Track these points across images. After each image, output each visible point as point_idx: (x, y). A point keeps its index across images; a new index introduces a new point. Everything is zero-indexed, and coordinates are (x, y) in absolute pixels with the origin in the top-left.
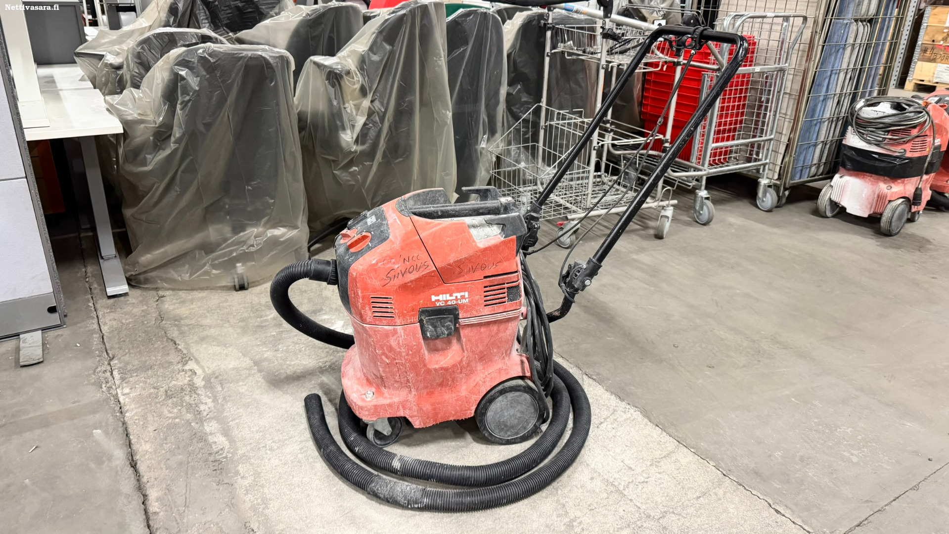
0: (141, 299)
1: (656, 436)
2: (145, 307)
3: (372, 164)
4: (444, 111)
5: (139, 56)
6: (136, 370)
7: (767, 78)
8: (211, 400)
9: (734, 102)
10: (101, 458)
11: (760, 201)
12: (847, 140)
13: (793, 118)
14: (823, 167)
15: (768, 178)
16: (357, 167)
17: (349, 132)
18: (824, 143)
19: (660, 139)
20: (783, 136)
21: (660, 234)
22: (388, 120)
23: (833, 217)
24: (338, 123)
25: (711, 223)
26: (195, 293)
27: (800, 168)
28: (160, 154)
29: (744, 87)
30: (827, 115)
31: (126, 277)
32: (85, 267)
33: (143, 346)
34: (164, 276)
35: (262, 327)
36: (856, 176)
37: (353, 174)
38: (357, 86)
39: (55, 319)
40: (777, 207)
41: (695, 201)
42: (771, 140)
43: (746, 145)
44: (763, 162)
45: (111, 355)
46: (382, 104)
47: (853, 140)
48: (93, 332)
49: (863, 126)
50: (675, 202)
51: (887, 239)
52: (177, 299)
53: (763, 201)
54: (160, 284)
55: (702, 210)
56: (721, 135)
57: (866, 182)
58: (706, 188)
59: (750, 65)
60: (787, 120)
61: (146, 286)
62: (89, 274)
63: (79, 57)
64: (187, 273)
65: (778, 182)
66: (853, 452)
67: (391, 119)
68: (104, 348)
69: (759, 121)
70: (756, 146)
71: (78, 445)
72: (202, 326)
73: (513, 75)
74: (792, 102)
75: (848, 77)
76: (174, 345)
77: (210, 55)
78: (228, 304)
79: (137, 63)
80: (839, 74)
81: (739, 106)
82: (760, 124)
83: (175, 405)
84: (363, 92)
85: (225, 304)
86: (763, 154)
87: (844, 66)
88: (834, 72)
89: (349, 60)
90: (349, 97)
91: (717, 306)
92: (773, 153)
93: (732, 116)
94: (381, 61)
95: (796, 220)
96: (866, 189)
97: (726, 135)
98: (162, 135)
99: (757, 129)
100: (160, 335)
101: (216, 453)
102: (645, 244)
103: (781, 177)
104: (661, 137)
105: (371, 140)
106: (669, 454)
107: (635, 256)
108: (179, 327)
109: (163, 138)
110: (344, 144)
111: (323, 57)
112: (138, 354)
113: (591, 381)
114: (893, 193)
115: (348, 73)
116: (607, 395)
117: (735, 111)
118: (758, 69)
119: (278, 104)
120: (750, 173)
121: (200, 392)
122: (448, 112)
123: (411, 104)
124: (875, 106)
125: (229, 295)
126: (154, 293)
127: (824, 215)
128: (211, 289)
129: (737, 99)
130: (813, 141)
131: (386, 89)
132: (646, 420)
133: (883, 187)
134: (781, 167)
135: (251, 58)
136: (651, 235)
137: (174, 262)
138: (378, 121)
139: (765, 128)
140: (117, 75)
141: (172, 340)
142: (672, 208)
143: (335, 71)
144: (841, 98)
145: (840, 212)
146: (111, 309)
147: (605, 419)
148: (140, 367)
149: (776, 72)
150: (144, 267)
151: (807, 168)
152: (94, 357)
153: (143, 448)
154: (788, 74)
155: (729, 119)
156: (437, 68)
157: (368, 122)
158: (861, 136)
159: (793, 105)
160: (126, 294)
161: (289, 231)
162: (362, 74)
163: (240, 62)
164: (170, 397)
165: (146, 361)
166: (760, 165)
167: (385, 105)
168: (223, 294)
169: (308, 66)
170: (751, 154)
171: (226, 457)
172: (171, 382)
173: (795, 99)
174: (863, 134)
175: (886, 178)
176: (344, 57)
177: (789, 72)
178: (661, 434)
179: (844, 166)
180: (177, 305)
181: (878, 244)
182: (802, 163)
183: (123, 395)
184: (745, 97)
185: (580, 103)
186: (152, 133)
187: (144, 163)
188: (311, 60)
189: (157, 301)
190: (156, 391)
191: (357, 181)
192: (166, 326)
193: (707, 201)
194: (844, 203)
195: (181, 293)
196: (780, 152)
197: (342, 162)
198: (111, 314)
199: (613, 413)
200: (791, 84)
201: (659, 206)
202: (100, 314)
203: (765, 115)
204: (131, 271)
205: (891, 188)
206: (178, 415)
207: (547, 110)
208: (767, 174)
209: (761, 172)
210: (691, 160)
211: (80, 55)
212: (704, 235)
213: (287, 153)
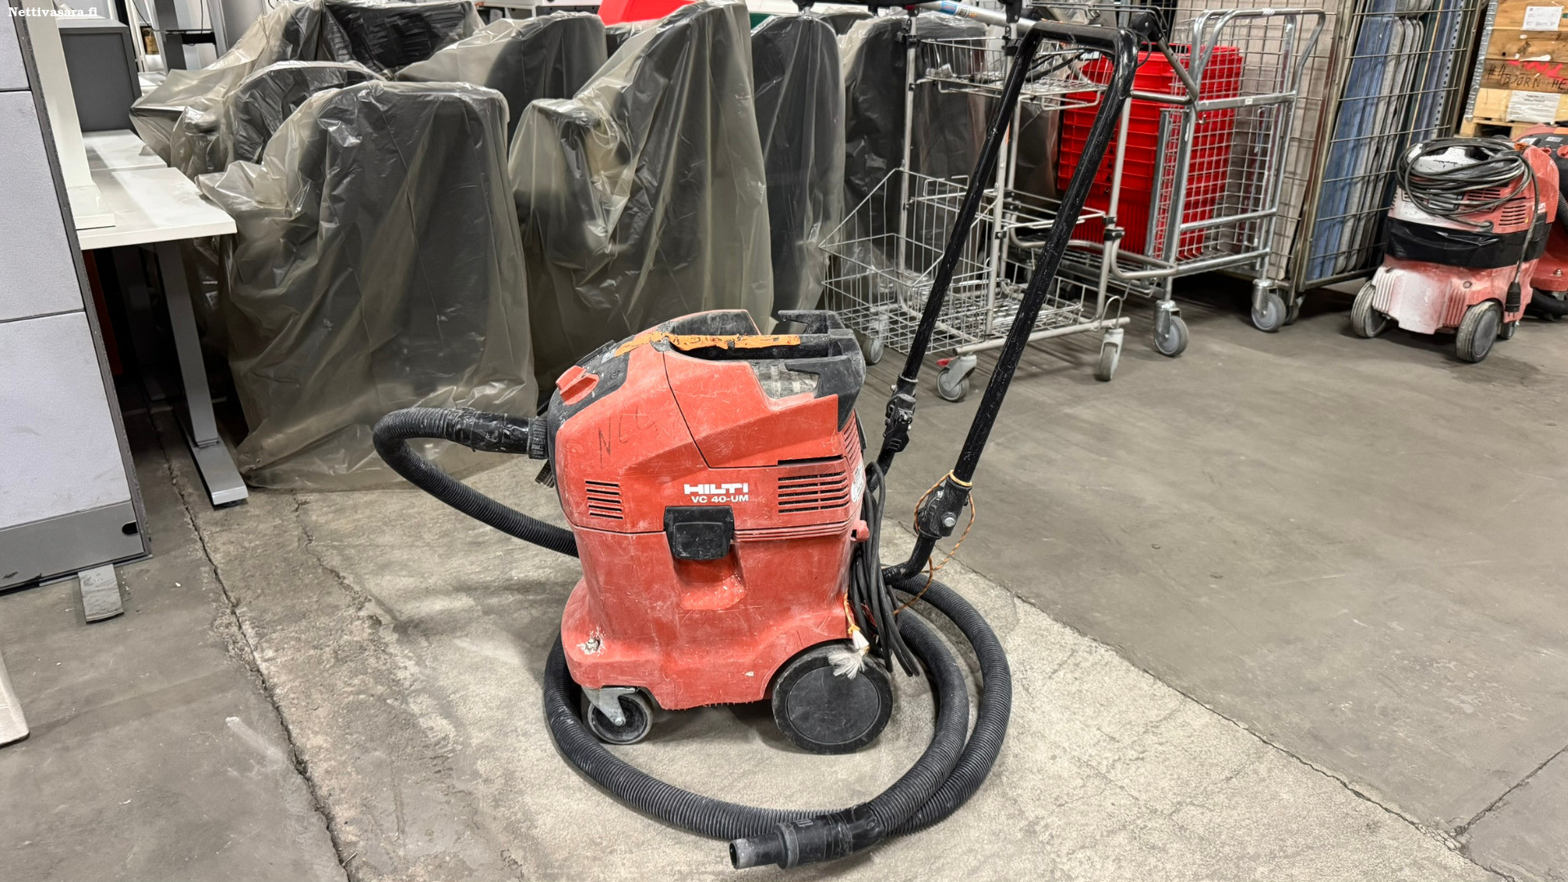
0: (270, 507)
1: (1146, 688)
2: (278, 521)
3: (639, 274)
4: (753, 183)
5: (245, 108)
6: (280, 621)
7: (1262, 114)
8: (413, 662)
9: (1211, 155)
10: (245, 758)
11: (1258, 316)
12: (1396, 210)
13: (1307, 178)
14: (1355, 257)
15: (1268, 278)
16: (614, 279)
17: (600, 222)
18: (1357, 218)
19: (1100, 218)
20: (1291, 209)
21: (1105, 373)
22: (664, 199)
23: (1377, 336)
24: (584, 207)
25: (1182, 354)
26: (357, 495)
27: (1320, 260)
28: (298, 268)
29: (1226, 132)
30: (1361, 172)
31: (241, 474)
32: (168, 461)
33: (285, 582)
34: (306, 469)
35: (479, 544)
36: (1413, 268)
37: (608, 291)
38: (613, 146)
39: (134, 544)
40: (1286, 324)
41: (1156, 318)
42: (1271, 216)
43: (1232, 225)
44: (1261, 251)
45: (233, 599)
46: (653, 173)
47: (1406, 210)
48: (197, 564)
49: (1422, 186)
50: (1126, 320)
51: (1467, 367)
52: (330, 507)
53: (1262, 315)
54: (298, 483)
55: (1168, 333)
56: (1194, 210)
57: (1428, 276)
58: (1172, 299)
59: (1234, 95)
60: (1297, 182)
61: (275, 487)
62: (176, 472)
63: (138, 115)
64: (344, 463)
65: (1286, 284)
66: (1463, 697)
67: (668, 199)
68: (221, 588)
69: (1250, 185)
70: (1247, 226)
71: (204, 742)
72: (378, 546)
73: (853, 122)
74: (1303, 152)
75: (1392, 109)
76: (336, 579)
77: (378, 99)
78: (416, 510)
79: (244, 121)
80: (1377, 104)
81: (1218, 162)
82: (1253, 189)
83: (354, 673)
84: (623, 156)
85: (411, 511)
86: (1259, 238)
87: (1385, 92)
88: (1369, 101)
89: (599, 104)
90: (600, 165)
91: (1213, 481)
92: (1276, 237)
93: (1208, 179)
94: (652, 101)
95: (1318, 343)
96: (1429, 289)
97: (1199, 210)
98: (300, 234)
99: (1249, 198)
100: (310, 564)
101: (436, 745)
102: (1082, 390)
103: (1291, 276)
104: (1101, 213)
105: (637, 234)
106: (1171, 714)
107: (1068, 410)
108: (340, 550)
109: (302, 240)
110: (591, 242)
111: (554, 101)
112: (278, 595)
113: (1027, 607)
114: (1474, 293)
115: (598, 124)
116: (1057, 627)
117: (1212, 171)
118: (1249, 101)
119: (487, 180)
120: (1239, 272)
121: (392, 651)
122: (760, 184)
123: (700, 172)
124: (1438, 154)
125: (416, 496)
126: (289, 498)
127: (1362, 334)
128: (383, 488)
129: (1215, 151)
130: (1340, 215)
131: (660, 147)
132: (1126, 663)
133: (1457, 283)
134: (1289, 259)
135: (443, 102)
136: (1087, 375)
137: (321, 445)
138: (648, 202)
139: (1262, 196)
140: (208, 142)
141: (332, 571)
142: (1121, 330)
143: (577, 122)
144: (1382, 143)
145: (1388, 328)
146: (223, 525)
147: (1060, 665)
148: (286, 615)
149: (1276, 105)
150: (272, 454)
151: (1330, 259)
152: (209, 603)
153: (312, 741)
154: (1296, 108)
155: (1203, 185)
156: (740, 113)
157: (630, 205)
158: (1421, 204)
159: (1306, 156)
160: (243, 502)
161: (508, 387)
162: (621, 127)
163: (427, 110)
164: (344, 661)
165: (294, 606)
166: (1256, 257)
167: (659, 176)
168: (405, 495)
169: (528, 115)
170: (1240, 240)
171: (453, 750)
172: (341, 637)
173: (1308, 148)
174: (1422, 199)
175: (1461, 269)
176: (589, 99)
177: (1299, 105)
178: (1155, 683)
179: (1393, 253)
180: (331, 516)
181: (1455, 375)
182: (1323, 250)
183: (266, 661)
184: (1227, 147)
185: (962, 165)
186: (282, 233)
187: (271, 282)
188: (534, 107)
189: (297, 510)
190: (319, 652)
191: (614, 302)
192: (319, 548)
193: (1175, 318)
194: (1395, 313)
195: (334, 496)
196: (1287, 234)
197: (589, 272)
198: (224, 534)
199: (1071, 655)
200: (1300, 123)
201: (1102, 328)
202: (206, 535)
203: (1261, 175)
204: (248, 463)
205: (1471, 284)
206: (362, 688)
207: (912, 179)
208: (1268, 271)
209: (1258, 267)
210: (1146, 252)
211: (140, 112)
212: (1174, 372)
213: (504, 262)
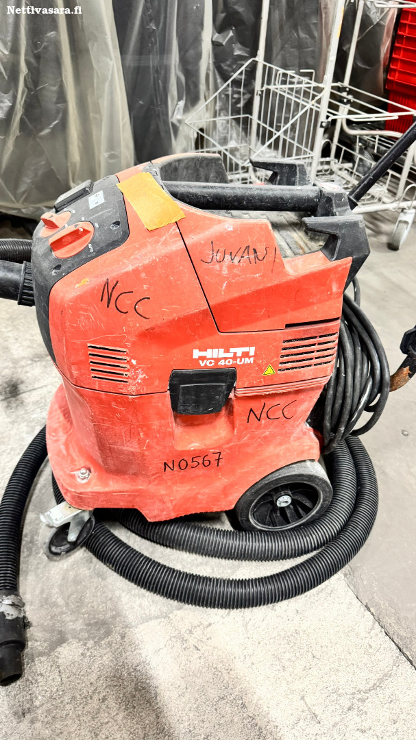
4: (103, 58)
21: (396, 243)
73: (221, 15)
104: (413, 112)
142: (414, 210)
185: (311, 62)
201: (400, 208)
207: (265, 68)
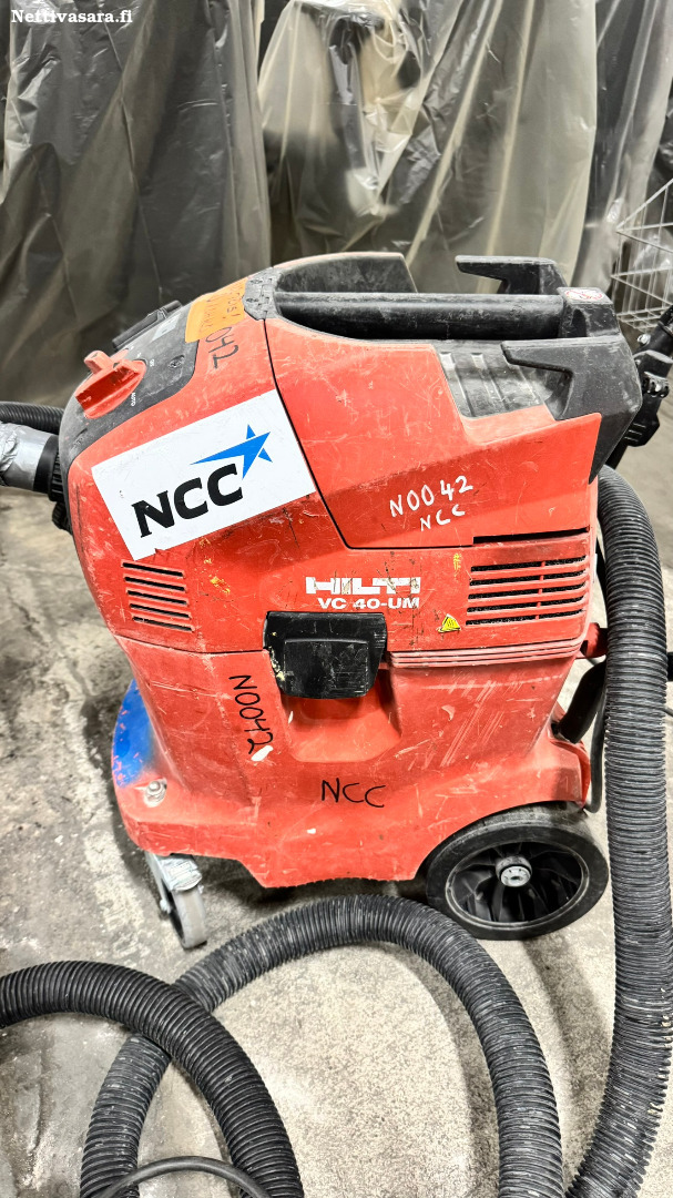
17: (371, 170)
22: (454, 143)
24: (351, 148)
38: (398, 59)
84: (408, 75)
90: (376, 89)
110: (354, 198)
115: (381, 24)
123: (503, 108)
138: (434, 145)
143: (353, 20)
157: (411, 149)
162: (412, 29)
197: (354, 233)
